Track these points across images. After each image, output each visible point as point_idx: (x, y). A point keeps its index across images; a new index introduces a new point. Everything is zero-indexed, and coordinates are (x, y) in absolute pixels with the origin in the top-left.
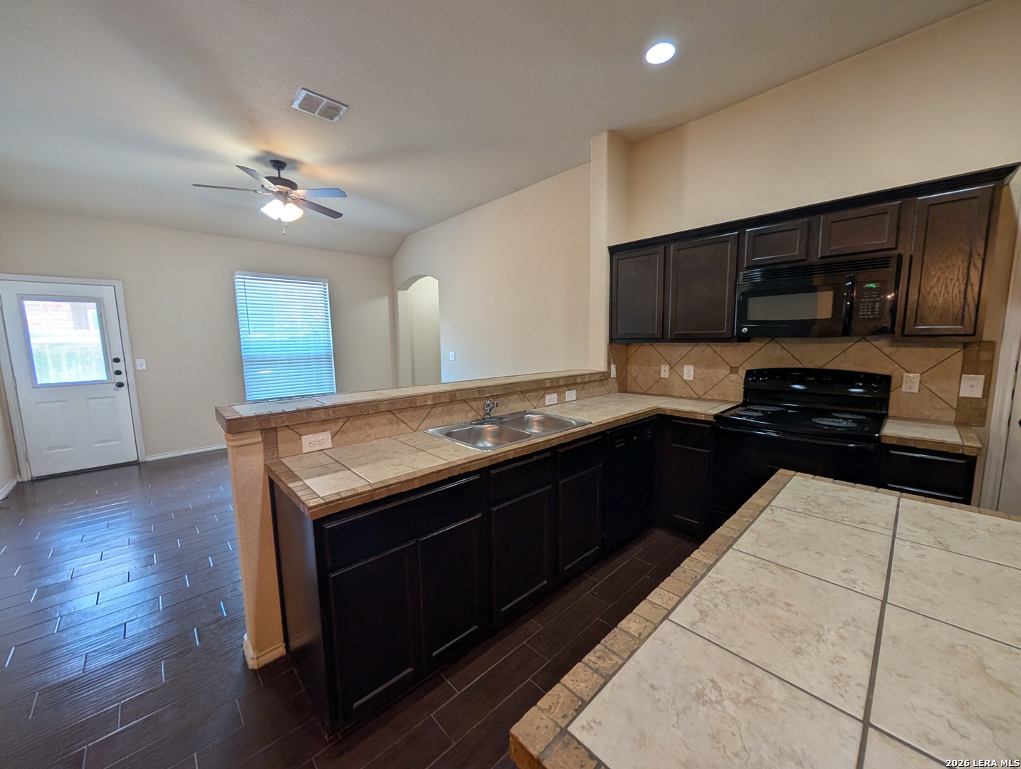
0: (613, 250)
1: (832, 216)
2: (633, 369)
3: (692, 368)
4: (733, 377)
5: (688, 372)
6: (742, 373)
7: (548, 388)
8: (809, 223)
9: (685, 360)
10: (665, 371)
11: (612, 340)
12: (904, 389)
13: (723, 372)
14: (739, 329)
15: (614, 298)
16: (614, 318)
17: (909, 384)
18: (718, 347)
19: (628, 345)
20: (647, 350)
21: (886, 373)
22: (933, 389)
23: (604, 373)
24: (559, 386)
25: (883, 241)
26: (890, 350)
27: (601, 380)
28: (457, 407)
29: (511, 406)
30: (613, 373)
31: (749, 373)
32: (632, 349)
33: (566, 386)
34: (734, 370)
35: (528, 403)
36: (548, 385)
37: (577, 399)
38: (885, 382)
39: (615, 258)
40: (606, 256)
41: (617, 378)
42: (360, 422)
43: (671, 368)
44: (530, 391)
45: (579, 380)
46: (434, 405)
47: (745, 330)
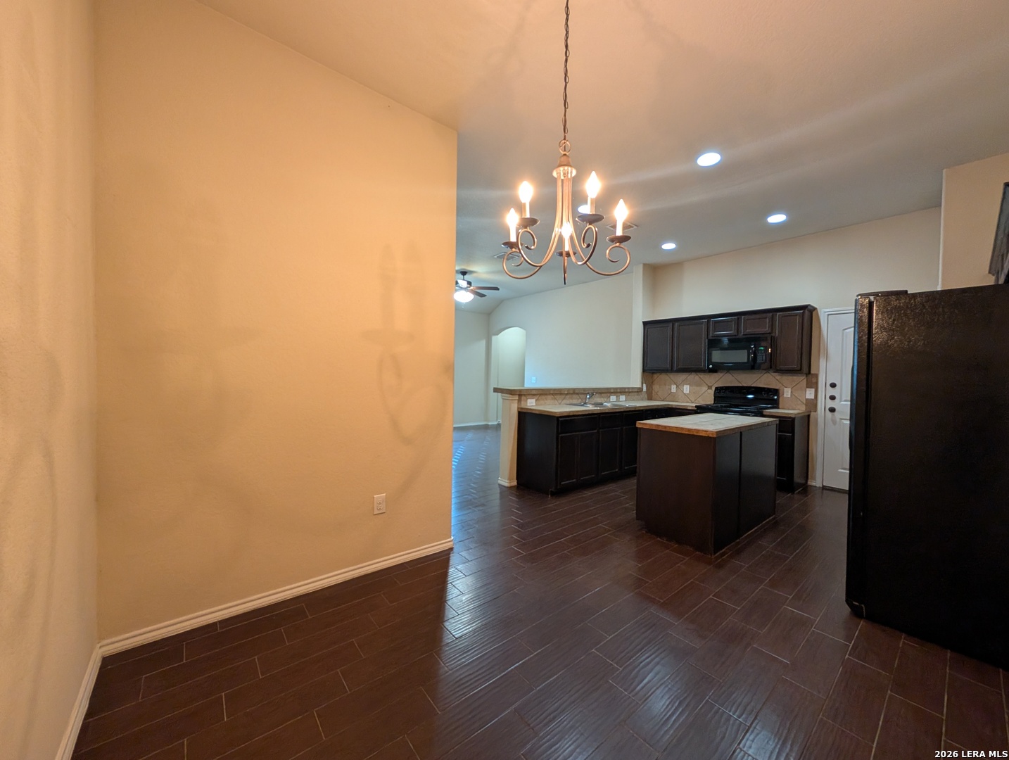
0: (645, 324)
1: (747, 317)
2: (656, 387)
3: (688, 386)
4: (710, 391)
5: (686, 389)
6: (714, 389)
7: (612, 393)
8: (738, 318)
9: (684, 382)
10: (674, 389)
11: (644, 371)
12: (785, 396)
13: (705, 388)
14: (708, 366)
15: (646, 346)
16: (646, 358)
17: (787, 393)
18: (702, 376)
19: (653, 373)
20: (664, 377)
21: (777, 388)
22: (796, 395)
23: (639, 388)
24: (617, 392)
25: (767, 329)
26: (778, 377)
27: (637, 392)
28: (575, 396)
29: (595, 399)
30: (645, 389)
31: (716, 389)
32: (655, 376)
33: (620, 392)
34: (710, 387)
35: (602, 399)
36: (612, 391)
37: (626, 401)
38: (776, 392)
39: (646, 327)
40: (641, 325)
41: (647, 392)
42: (543, 397)
43: (677, 386)
44: (603, 393)
45: (627, 390)
46: (567, 394)
47: (711, 366)
